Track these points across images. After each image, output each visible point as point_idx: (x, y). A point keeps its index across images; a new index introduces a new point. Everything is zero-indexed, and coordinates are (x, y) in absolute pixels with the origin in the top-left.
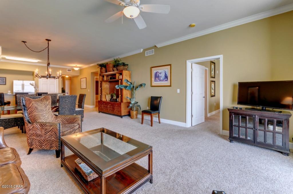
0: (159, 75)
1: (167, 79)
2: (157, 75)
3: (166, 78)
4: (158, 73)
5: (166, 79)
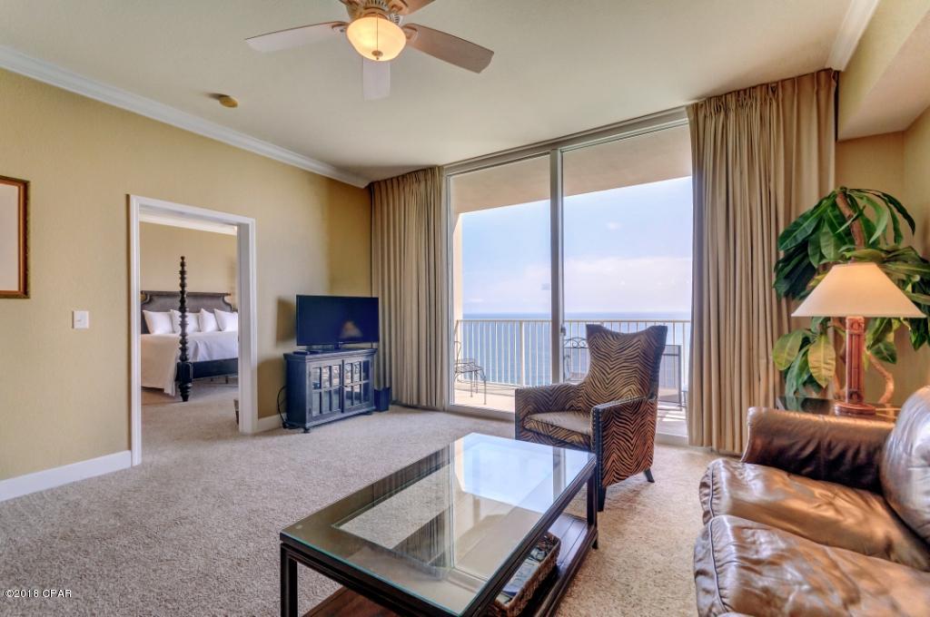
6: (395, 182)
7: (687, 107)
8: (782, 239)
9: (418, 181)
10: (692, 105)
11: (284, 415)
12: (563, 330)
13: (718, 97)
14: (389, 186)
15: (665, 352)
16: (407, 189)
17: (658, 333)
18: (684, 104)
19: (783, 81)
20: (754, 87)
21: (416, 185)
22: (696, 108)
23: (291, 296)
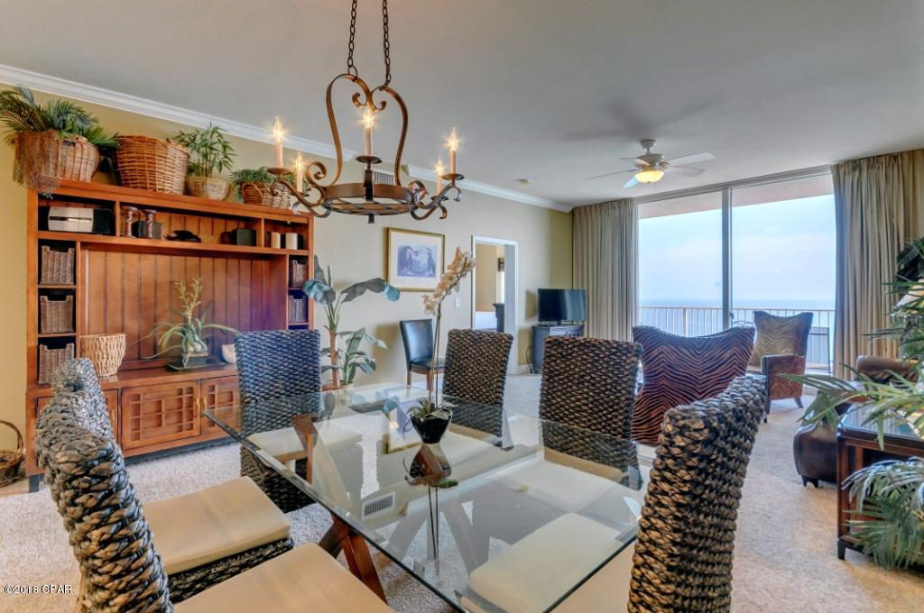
0: (413, 256)
1: (434, 271)
2: (408, 256)
3: (431, 270)
4: (409, 250)
5: (431, 272)
6: (593, 208)
7: (831, 167)
8: (901, 256)
9: (614, 208)
10: (835, 166)
11: (531, 365)
12: (732, 315)
13: (854, 161)
14: (588, 210)
15: (812, 331)
16: (603, 213)
17: (807, 318)
18: (827, 163)
19: (901, 153)
20: (880, 156)
21: (611, 211)
22: (837, 168)
23: (534, 290)
